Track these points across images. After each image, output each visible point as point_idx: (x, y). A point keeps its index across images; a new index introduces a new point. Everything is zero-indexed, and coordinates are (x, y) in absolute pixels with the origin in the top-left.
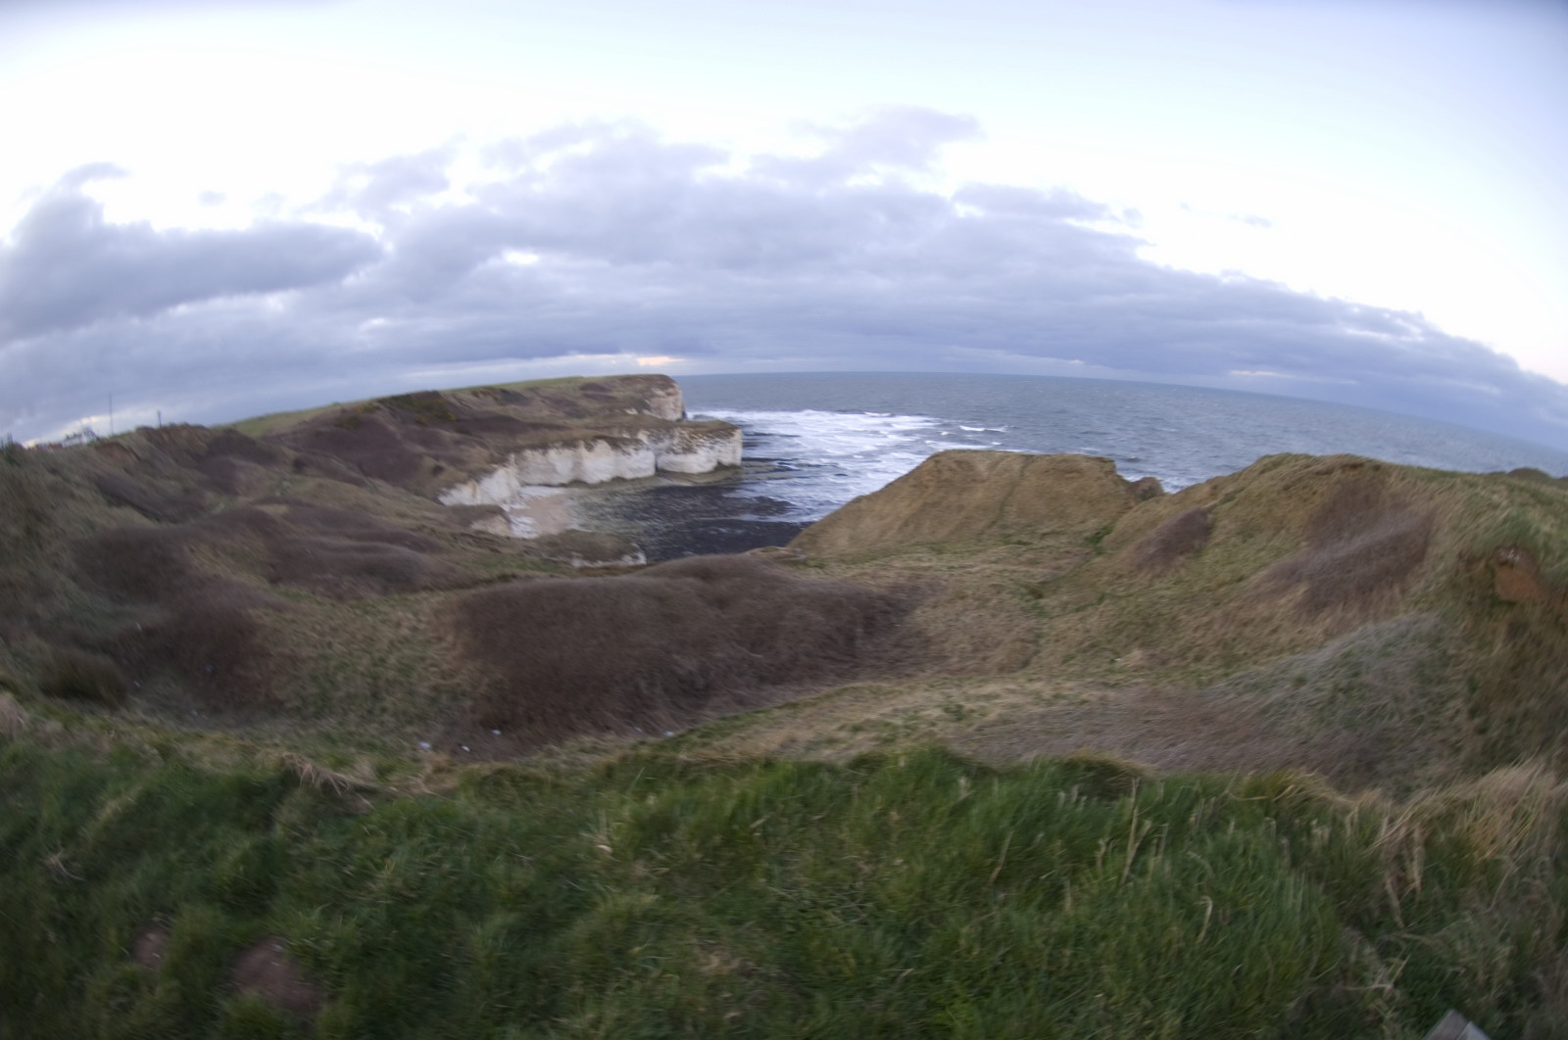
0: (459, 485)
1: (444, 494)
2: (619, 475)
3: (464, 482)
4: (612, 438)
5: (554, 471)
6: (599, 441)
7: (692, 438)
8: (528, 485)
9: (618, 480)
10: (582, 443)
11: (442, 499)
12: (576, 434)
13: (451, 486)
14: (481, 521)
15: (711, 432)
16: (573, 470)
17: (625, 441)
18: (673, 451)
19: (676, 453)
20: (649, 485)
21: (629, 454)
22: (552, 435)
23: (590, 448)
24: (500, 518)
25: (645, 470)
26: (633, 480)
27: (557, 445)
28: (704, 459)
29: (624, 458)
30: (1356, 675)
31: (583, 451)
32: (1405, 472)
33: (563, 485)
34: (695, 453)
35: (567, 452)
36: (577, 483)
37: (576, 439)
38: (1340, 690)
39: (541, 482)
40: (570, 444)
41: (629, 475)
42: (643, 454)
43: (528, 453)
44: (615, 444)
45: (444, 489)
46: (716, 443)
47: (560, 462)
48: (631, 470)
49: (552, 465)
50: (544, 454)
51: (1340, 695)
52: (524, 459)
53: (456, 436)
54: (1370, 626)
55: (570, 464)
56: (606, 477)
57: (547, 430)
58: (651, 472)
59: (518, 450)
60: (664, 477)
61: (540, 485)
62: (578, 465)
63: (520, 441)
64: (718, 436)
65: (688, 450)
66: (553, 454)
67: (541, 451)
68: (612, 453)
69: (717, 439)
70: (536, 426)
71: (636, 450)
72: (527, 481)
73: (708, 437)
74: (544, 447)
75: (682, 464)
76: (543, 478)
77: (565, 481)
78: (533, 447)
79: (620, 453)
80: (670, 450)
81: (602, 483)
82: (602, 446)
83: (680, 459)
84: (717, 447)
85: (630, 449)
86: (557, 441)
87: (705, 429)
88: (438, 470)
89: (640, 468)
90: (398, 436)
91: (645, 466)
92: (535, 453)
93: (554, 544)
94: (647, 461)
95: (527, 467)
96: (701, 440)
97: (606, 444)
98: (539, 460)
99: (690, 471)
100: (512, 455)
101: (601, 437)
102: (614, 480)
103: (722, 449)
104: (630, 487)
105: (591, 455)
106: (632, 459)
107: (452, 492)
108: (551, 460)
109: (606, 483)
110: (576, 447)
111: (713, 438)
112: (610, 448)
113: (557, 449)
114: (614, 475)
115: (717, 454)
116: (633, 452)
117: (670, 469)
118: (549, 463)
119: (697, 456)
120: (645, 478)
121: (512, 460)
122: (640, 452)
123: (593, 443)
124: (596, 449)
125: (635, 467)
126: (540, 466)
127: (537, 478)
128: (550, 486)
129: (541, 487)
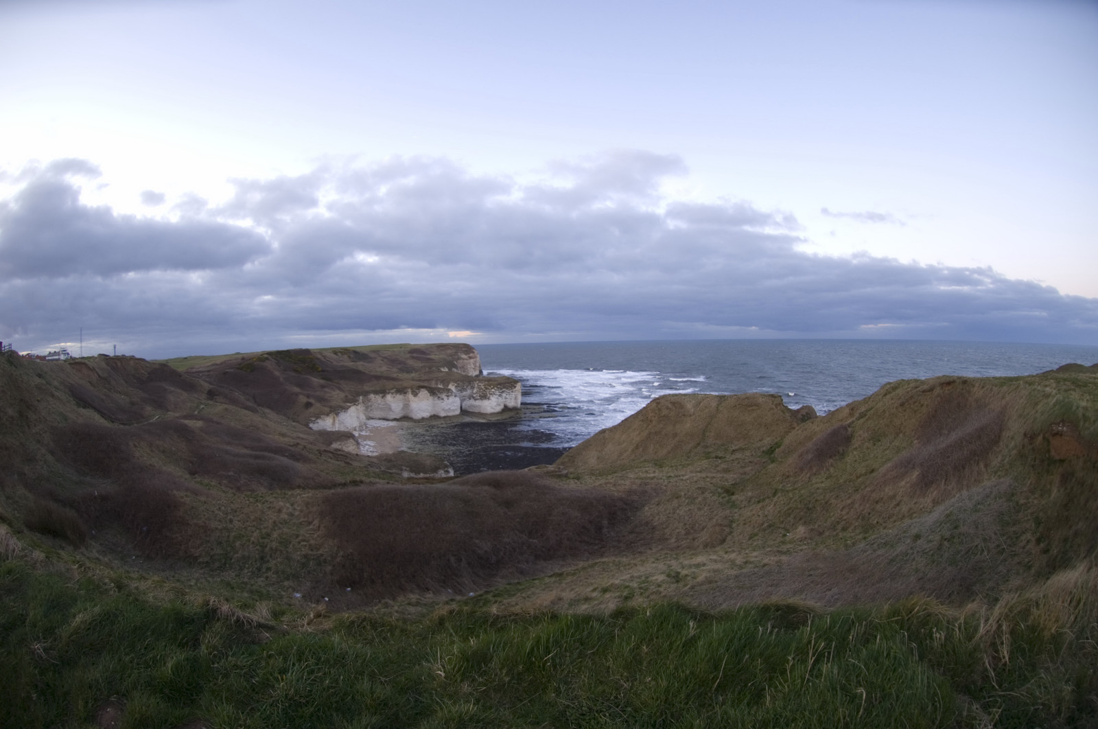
0: (322, 416)
1: (314, 422)
2: (435, 413)
3: (328, 415)
4: (429, 387)
5: (390, 409)
6: (422, 390)
7: (487, 389)
8: (373, 419)
9: (435, 417)
10: (409, 390)
11: (311, 425)
12: (405, 384)
13: (318, 417)
14: (339, 443)
15: (499, 384)
16: (403, 409)
17: (440, 390)
18: (473, 398)
19: (476, 400)
20: (456, 421)
21: (443, 399)
22: (389, 384)
23: (415, 395)
24: (351, 440)
25: (454, 410)
26: (445, 417)
27: (392, 391)
28: (495, 404)
29: (439, 402)
30: (956, 527)
31: (410, 396)
32: (984, 382)
33: (395, 420)
34: (489, 399)
35: (399, 397)
36: (406, 418)
37: (406, 388)
38: (946, 539)
39: (380, 417)
40: (401, 391)
41: (443, 414)
42: (452, 399)
43: (372, 396)
44: (433, 392)
45: (313, 419)
46: (503, 392)
47: (395, 403)
48: (443, 410)
49: (390, 406)
50: (383, 397)
51: (946, 543)
52: (370, 400)
53: (322, 382)
54: (965, 493)
55: (401, 405)
56: (426, 415)
57: (384, 381)
58: (458, 412)
59: (366, 394)
60: (467, 416)
61: (380, 419)
62: (406, 406)
63: (366, 388)
64: (504, 387)
65: (484, 397)
66: (389, 397)
67: (381, 395)
68: (431, 398)
69: (504, 390)
70: (378, 378)
71: (448, 396)
72: (371, 415)
73: (498, 388)
74: (383, 392)
75: (479, 406)
76: (382, 414)
77: (398, 417)
78: (376, 393)
79: (436, 398)
80: (471, 397)
81: (423, 419)
82: (424, 393)
83: (478, 403)
84: (504, 395)
85: (444, 396)
86: (392, 389)
87: (496, 383)
88: (308, 405)
89: (449, 409)
90: (281, 379)
91: (454, 408)
92: (377, 396)
93: (390, 461)
94: (455, 404)
95: (371, 406)
96: (493, 390)
97: (426, 392)
98: (379, 402)
99: (485, 412)
100: (361, 397)
101: (423, 387)
102: (431, 417)
103: (507, 396)
104: (443, 422)
105: (416, 399)
106: (445, 403)
107: (319, 421)
108: (388, 402)
109: (427, 419)
110: (405, 393)
111: (501, 389)
112: (429, 394)
113: (392, 394)
114: (432, 414)
115: (504, 400)
116: (445, 398)
117: (471, 410)
118: (386, 404)
119: (490, 401)
120: (454, 416)
121: (361, 401)
122: (450, 398)
123: (417, 391)
124: (419, 395)
125: (447, 408)
126: (380, 406)
127: (378, 414)
128: (387, 420)
129: (381, 421)
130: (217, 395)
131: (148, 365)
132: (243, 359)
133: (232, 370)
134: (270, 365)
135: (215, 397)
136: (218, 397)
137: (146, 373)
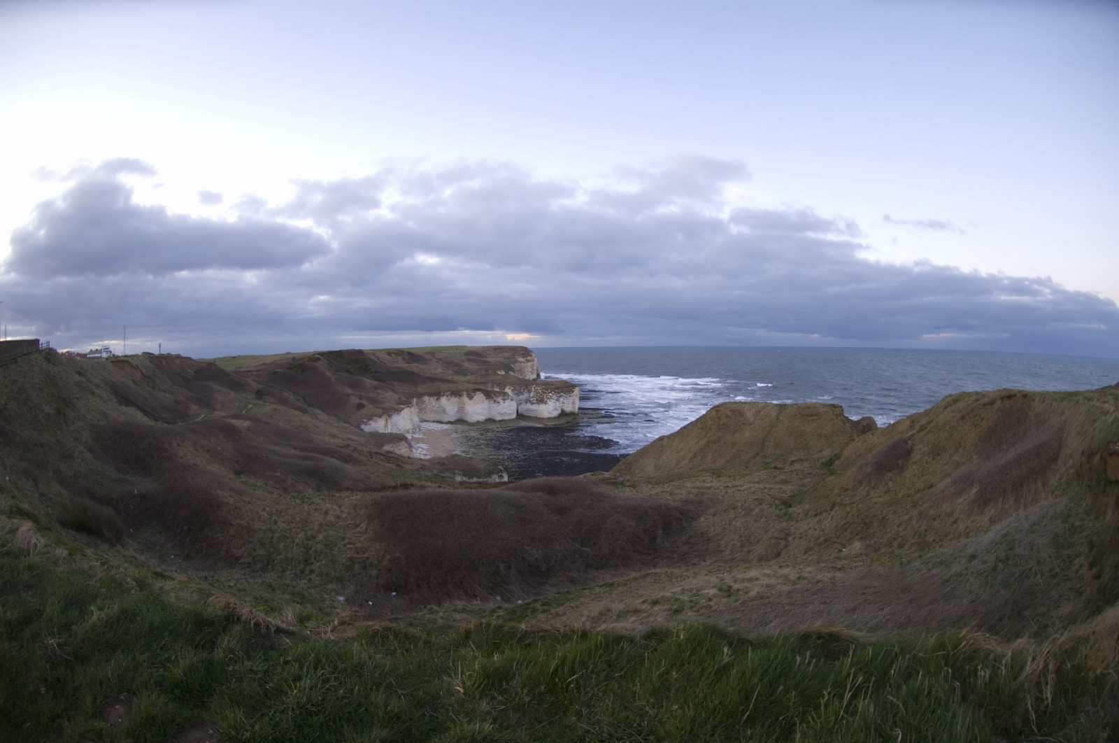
0: (374, 418)
1: (366, 424)
2: (490, 417)
3: (380, 416)
4: (485, 391)
5: (444, 412)
6: (478, 392)
7: (544, 393)
8: (426, 421)
9: (490, 421)
10: (465, 393)
11: (362, 427)
12: (461, 387)
13: (370, 419)
14: (390, 445)
15: (557, 388)
16: (458, 412)
17: (496, 394)
18: (530, 402)
19: (532, 404)
20: (512, 425)
21: (499, 402)
22: (444, 386)
23: (471, 398)
24: (404, 443)
25: (509, 414)
26: (500, 421)
27: (447, 394)
28: (552, 408)
29: (495, 405)
30: (1011, 549)
31: (465, 399)
32: (1045, 396)
33: (449, 422)
34: (546, 403)
35: (455, 399)
36: (460, 421)
37: (461, 391)
38: (1000, 561)
39: (435, 419)
40: (457, 393)
41: (498, 418)
42: (508, 403)
43: (426, 398)
44: (489, 395)
45: (365, 421)
46: (560, 396)
47: (449, 406)
48: (499, 413)
49: (443, 408)
50: (437, 400)
51: (1000, 564)
52: (424, 402)
53: (375, 383)
54: (1021, 513)
55: (456, 408)
56: (481, 418)
57: (440, 383)
58: (514, 416)
59: (420, 396)
60: (523, 420)
61: (434, 422)
62: (461, 409)
63: (420, 390)
64: (562, 392)
65: (541, 401)
66: (443, 400)
67: (435, 397)
68: (487, 401)
69: (562, 394)
70: (432, 380)
71: (504, 400)
72: (424, 418)
73: (555, 392)
74: (438, 395)
75: (536, 411)
76: (437, 417)
77: (452, 420)
78: (431, 395)
79: (492, 402)
80: (528, 401)
81: (478, 422)
82: (479, 396)
83: (534, 407)
84: (561, 399)
85: (500, 399)
86: (447, 391)
87: (553, 387)
88: (360, 406)
89: (506, 413)
90: (333, 380)
91: (510, 412)
92: (431, 399)
93: (443, 464)
94: (511, 408)
95: (425, 408)
96: (550, 394)
97: (482, 395)
98: (434, 404)
99: (542, 417)
100: (415, 399)
101: (479, 390)
102: (487, 420)
103: (565, 401)
104: (499, 426)
105: (471, 402)
106: (501, 406)
107: (370, 422)
108: (442, 405)
109: (481, 422)
110: (461, 396)
111: (559, 393)
112: (485, 397)
113: (447, 396)
114: (488, 417)
115: (562, 405)
116: (501, 402)
117: (528, 415)
118: (441, 406)
119: (547, 406)
120: (509, 420)
121: (415, 403)
122: (506, 402)
123: (473, 394)
124: (475, 398)
125: (502, 412)
126: (434, 408)
127: (432, 416)
128: (442, 423)
129: (435, 423)
130: (266, 395)
131: (195, 364)
132: (294, 359)
133: (282, 370)
134: (321, 365)
135: (264, 397)
136: (267, 397)
137: (192, 372)
